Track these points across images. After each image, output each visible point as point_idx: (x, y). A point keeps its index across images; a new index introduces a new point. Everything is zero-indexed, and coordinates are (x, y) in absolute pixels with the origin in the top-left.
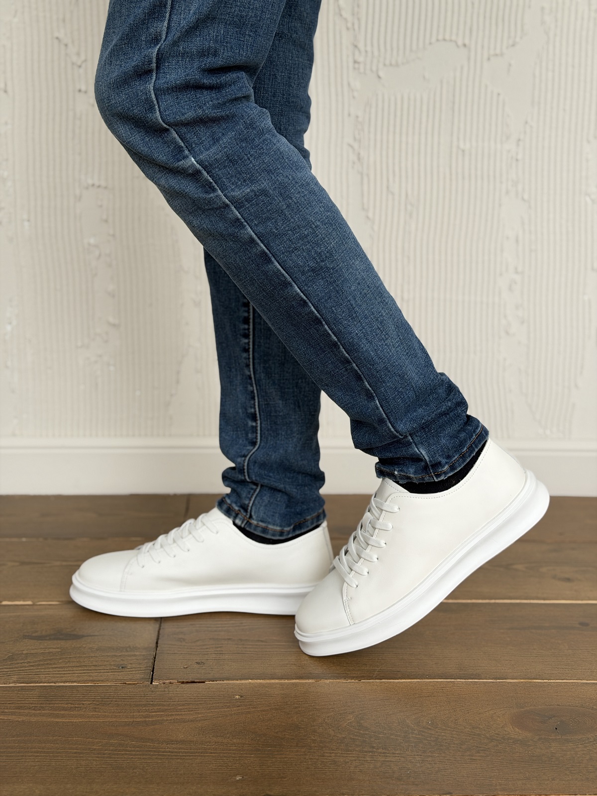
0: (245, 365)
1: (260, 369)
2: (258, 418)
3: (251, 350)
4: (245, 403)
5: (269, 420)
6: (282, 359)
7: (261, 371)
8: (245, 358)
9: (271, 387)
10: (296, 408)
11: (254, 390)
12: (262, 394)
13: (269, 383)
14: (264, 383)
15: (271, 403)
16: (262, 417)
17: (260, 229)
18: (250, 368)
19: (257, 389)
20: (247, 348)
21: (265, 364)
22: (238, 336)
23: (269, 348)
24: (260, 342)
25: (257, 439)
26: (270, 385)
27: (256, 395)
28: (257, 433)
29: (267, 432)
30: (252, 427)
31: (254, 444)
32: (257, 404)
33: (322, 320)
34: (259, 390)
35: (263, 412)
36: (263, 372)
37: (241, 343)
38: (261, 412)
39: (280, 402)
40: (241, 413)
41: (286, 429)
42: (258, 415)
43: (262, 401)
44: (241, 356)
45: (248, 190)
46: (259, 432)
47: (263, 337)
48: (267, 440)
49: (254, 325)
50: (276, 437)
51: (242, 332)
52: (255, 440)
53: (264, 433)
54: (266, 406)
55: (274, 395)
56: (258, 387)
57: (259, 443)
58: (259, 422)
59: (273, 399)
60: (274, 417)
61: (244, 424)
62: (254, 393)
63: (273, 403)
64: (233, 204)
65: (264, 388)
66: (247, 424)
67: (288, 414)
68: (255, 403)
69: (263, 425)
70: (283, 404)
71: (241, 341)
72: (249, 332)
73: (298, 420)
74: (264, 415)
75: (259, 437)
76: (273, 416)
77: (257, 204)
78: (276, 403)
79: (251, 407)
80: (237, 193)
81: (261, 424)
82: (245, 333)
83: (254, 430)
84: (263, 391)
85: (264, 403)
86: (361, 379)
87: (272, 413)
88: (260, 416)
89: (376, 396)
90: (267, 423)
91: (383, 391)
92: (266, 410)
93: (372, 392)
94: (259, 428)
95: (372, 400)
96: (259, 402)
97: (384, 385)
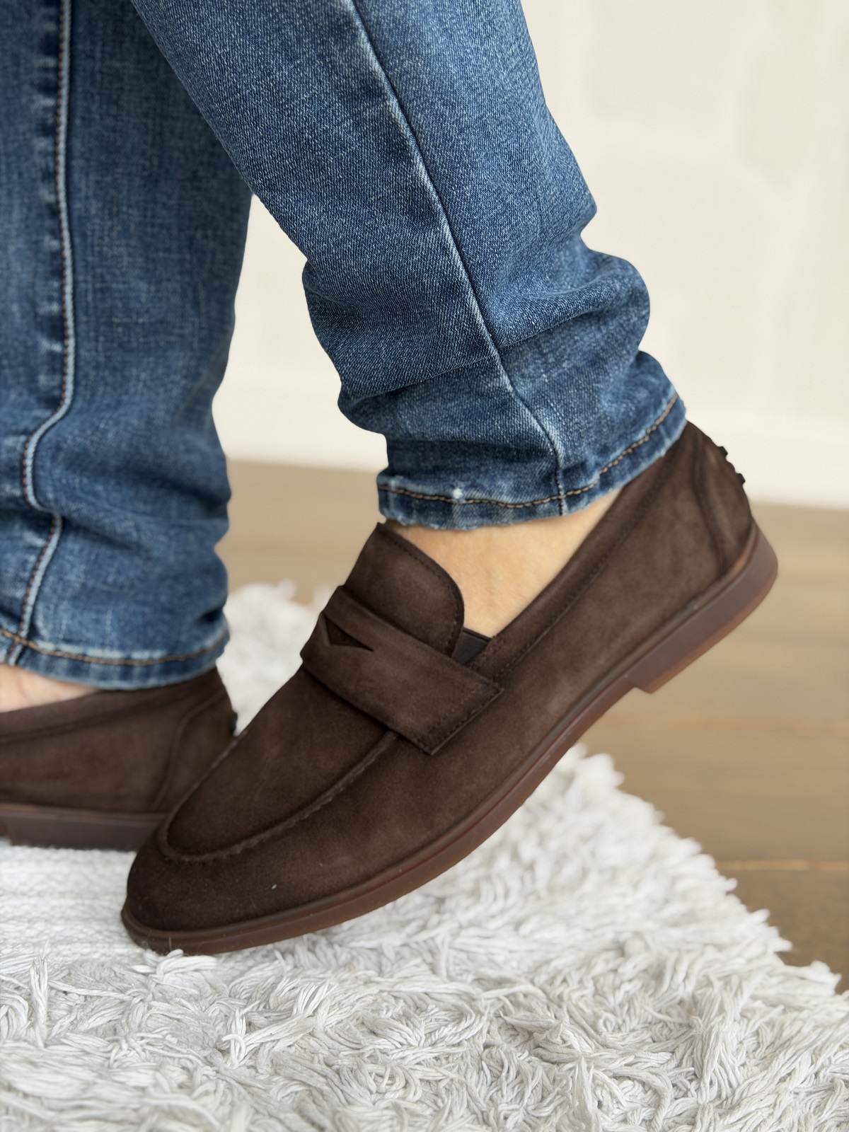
0: (39, 175)
1: (88, 187)
2: (71, 332)
3: (62, 128)
4: (33, 285)
5: (101, 339)
6: (152, 165)
7: (90, 193)
8: (44, 154)
9: (117, 242)
10: (188, 306)
11: (62, 249)
12: (90, 259)
13: (111, 228)
14: (97, 227)
15: (114, 286)
16: (82, 327)
18: (56, 184)
19: (72, 247)
20: (50, 121)
21: (103, 176)
22: (26, 87)
23: (115, 131)
24: (88, 110)
25: (63, 391)
26: (114, 234)
27: (68, 263)
28: (64, 374)
29: (92, 373)
30: (52, 354)
31: (53, 402)
32: (68, 289)
34: (79, 250)
35: (87, 314)
36: (95, 195)
37: (34, 107)
38: (80, 314)
39: (143, 286)
40: (18, 315)
41: (152, 365)
42: (70, 323)
43: (86, 281)
44: (31, 150)
46: (70, 370)
47: (97, 97)
48: (93, 395)
49: (72, 57)
50: (121, 386)
51: (37, 77)
52: (57, 393)
53: (86, 376)
54: (99, 296)
56: (77, 240)
57: (68, 401)
58: (71, 343)
59: (123, 274)
60: (120, 330)
61: (27, 347)
62: (63, 259)
63: (121, 286)
65: (96, 241)
66: (36, 346)
67: (162, 322)
68: (62, 286)
69: (82, 352)
70: (149, 292)
71: (32, 102)
72: (59, 78)
74: (87, 323)
75: (69, 387)
76: (118, 325)
78: (131, 289)
79: (50, 299)
81: (77, 348)
82: (47, 80)
83: (56, 364)
84: (93, 251)
85: (94, 287)
86: (408, 152)
87: (117, 317)
88: (76, 326)
89: (445, 211)
90: (97, 346)
91: (469, 195)
92: (96, 307)
93: (435, 197)
94: (70, 361)
95: (428, 224)
96: (75, 283)
97: (473, 175)
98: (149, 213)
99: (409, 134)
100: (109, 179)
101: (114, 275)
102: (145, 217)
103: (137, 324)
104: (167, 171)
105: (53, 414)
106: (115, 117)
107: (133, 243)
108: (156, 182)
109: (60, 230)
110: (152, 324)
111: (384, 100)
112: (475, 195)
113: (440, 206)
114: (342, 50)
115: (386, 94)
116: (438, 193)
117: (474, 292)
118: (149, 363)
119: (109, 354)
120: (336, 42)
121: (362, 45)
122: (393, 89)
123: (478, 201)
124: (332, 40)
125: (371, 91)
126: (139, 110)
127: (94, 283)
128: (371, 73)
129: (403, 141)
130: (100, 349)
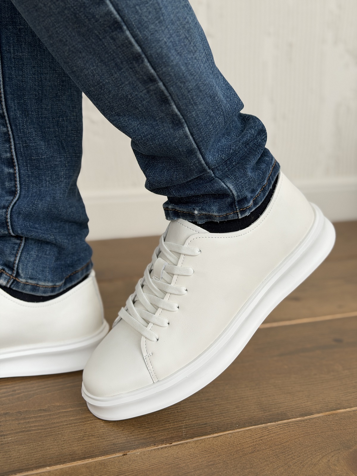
1: (15, 106)
2: (16, 164)
5: (29, 165)
7: (16, 108)
9: (30, 127)
11: (8, 131)
12: (20, 134)
13: (26, 122)
14: (20, 122)
15: (31, 144)
16: (20, 161)
19: (12, 130)
21: (20, 100)
23: (22, 82)
24: (11, 74)
25: (16, 188)
26: (28, 124)
27: (11, 136)
28: (16, 181)
29: (27, 179)
30: (9, 173)
31: (13, 193)
32: (13, 147)
33: (123, 24)
34: (15, 131)
35: (21, 156)
38: (19, 156)
39: (42, 143)
41: (50, 174)
42: (15, 160)
43: (19, 143)
46: (18, 179)
48: (28, 188)
50: (39, 184)
52: (13, 189)
53: (25, 181)
54: (25, 149)
55: (34, 135)
57: (19, 192)
58: (17, 168)
59: (34, 139)
60: (35, 161)
62: (9, 135)
63: (34, 145)
65: (21, 127)
66: (2, 171)
67: (52, 157)
68: (10, 146)
69: (22, 171)
70: (45, 145)
73: (65, 162)
74: (22, 160)
75: (18, 186)
78: (37, 145)
79: (6, 152)
81: (19, 170)
83: (12, 177)
84: (20, 131)
85: (22, 146)
86: (169, 101)
87: (33, 157)
88: (17, 161)
89: (186, 122)
90: (27, 169)
91: (194, 115)
92: (25, 153)
93: (181, 117)
94: (17, 175)
95: (180, 127)
96: (15, 144)
97: (196, 108)
98: (40, 113)
99: (168, 95)
100: (22, 101)
101: (31, 140)
102: (39, 115)
103: (42, 158)
104: (45, 95)
105: (14, 198)
106: (22, 76)
107: (36, 126)
108: (41, 100)
109: (6, 124)
110: (47, 158)
111: (157, 83)
112: (197, 115)
113: (183, 120)
114: (139, 66)
115: (157, 81)
116: (182, 116)
117: (200, 152)
118: (48, 174)
119: (32, 171)
120: (136, 63)
121: (146, 64)
122: (160, 79)
123: (199, 117)
124: (134, 62)
125: (152, 80)
126: (31, 72)
127: (23, 144)
128: (151, 74)
129: (166, 97)
130: (29, 169)
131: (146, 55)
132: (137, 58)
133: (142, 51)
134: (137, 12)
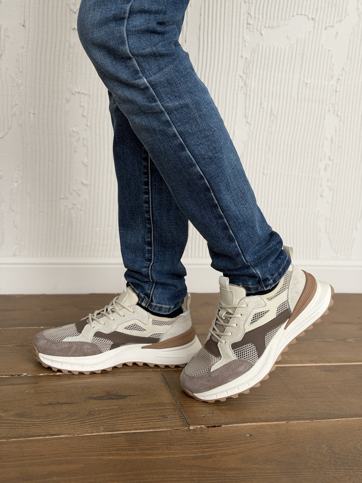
17: (181, 129)
33: (211, 189)
45: (178, 103)
64: (166, 111)
77: (181, 113)
80: (170, 105)
131: (219, 205)
132: (215, 206)
133: (218, 203)
134: (219, 185)
